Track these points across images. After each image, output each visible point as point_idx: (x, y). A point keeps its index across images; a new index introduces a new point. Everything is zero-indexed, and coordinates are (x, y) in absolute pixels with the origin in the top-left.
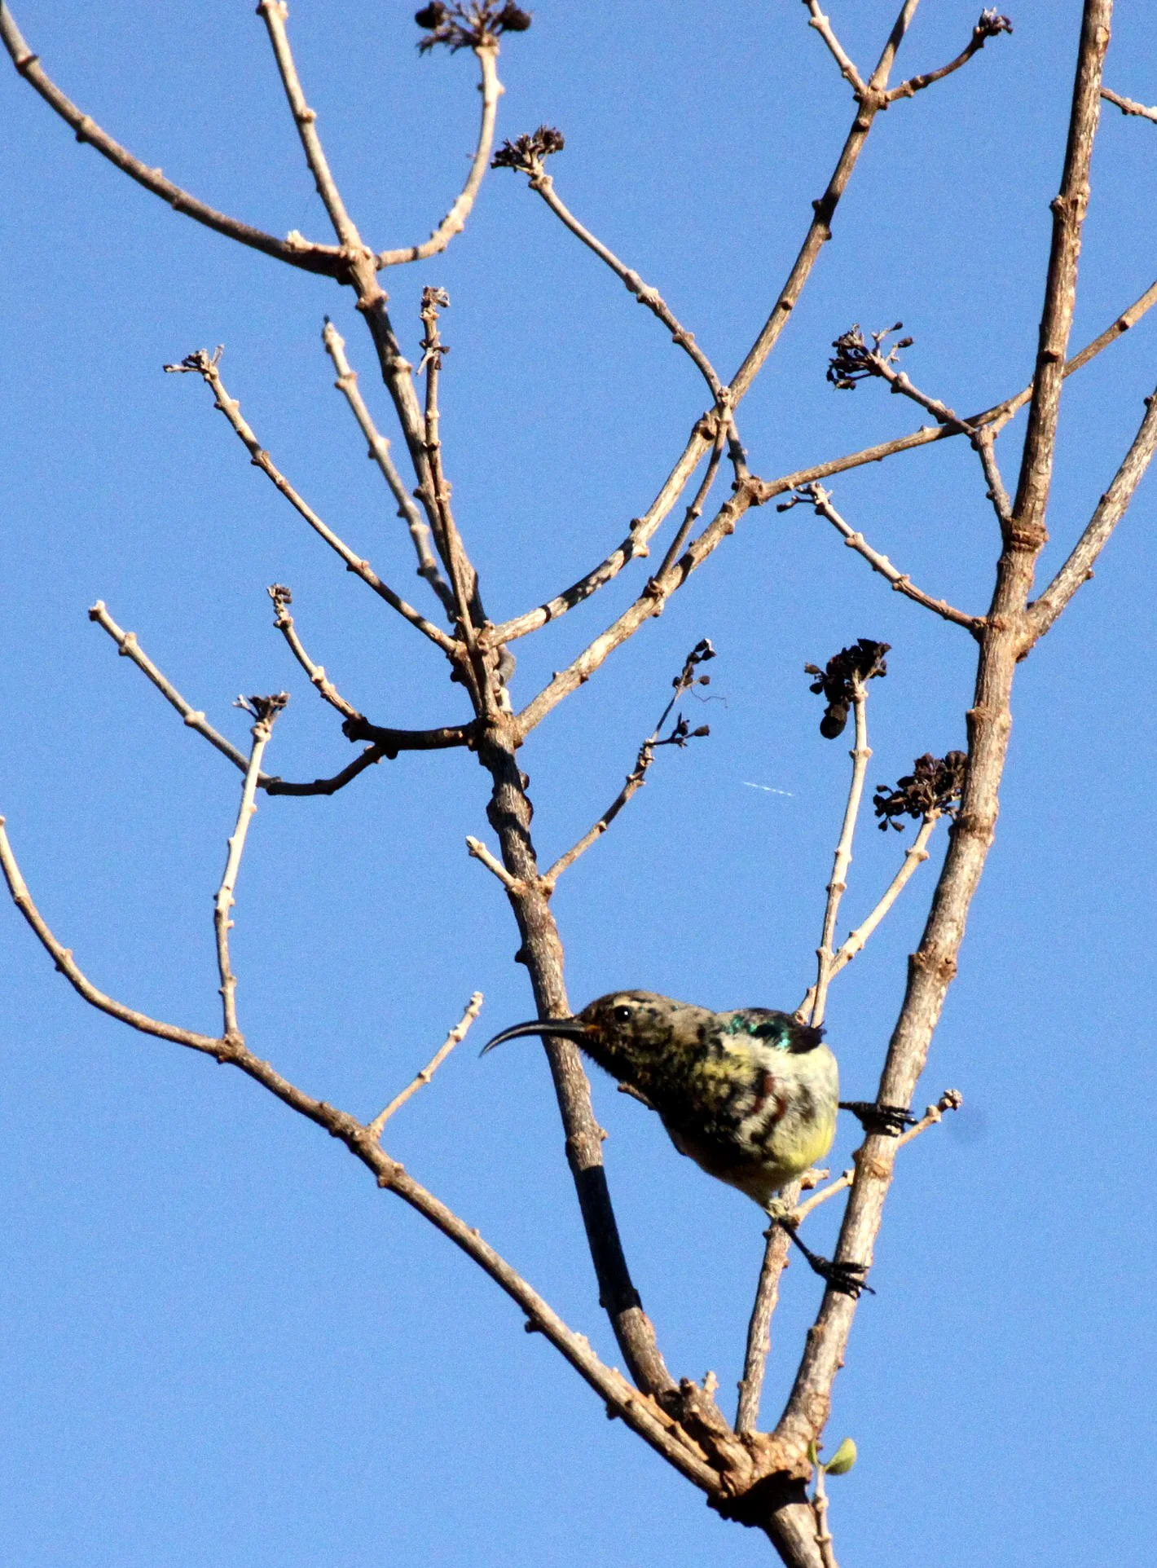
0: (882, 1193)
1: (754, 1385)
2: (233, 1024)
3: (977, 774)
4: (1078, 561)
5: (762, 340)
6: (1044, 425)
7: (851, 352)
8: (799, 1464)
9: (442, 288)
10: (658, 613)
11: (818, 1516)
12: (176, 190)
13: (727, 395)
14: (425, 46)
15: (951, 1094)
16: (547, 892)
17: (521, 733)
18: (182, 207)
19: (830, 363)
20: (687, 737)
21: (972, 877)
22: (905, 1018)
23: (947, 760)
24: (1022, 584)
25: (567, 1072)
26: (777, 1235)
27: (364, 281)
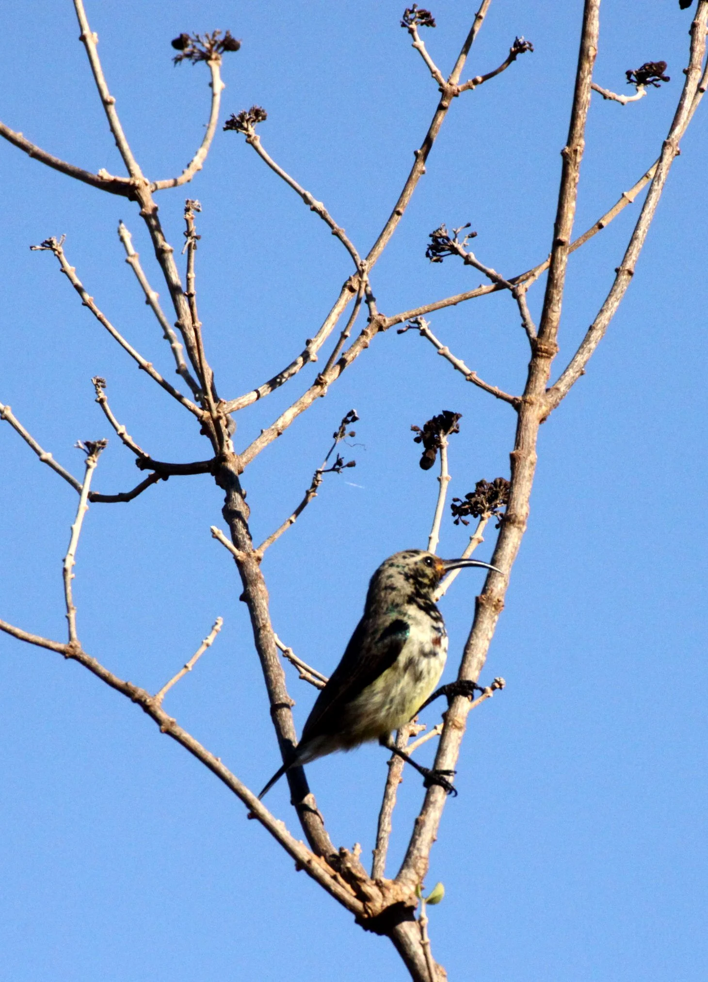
0: (459, 738)
1: (382, 852)
2: (74, 635)
3: (516, 490)
4: (576, 364)
5: (384, 233)
6: (557, 283)
7: (440, 240)
8: (410, 898)
9: (197, 201)
10: (323, 394)
11: (421, 929)
12: (32, 145)
13: (365, 265)
14: (178, 60)
15: (498, 680)
16: (259, 559)
17: (242, 465)
18: (36, 155)
19: (428, 247)
20: (343, 468)
21: (513, 550)
22: (473, 634)
23: (495, 483)
24: (543, 377)
25: (271, 666)
26: (395, 763)
27: (145, 199)
